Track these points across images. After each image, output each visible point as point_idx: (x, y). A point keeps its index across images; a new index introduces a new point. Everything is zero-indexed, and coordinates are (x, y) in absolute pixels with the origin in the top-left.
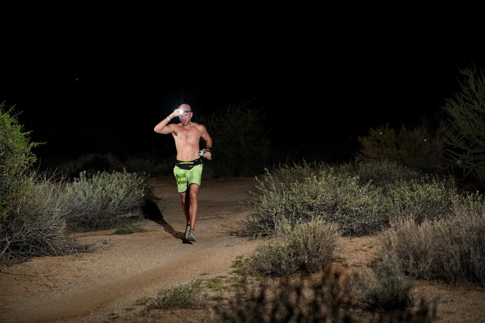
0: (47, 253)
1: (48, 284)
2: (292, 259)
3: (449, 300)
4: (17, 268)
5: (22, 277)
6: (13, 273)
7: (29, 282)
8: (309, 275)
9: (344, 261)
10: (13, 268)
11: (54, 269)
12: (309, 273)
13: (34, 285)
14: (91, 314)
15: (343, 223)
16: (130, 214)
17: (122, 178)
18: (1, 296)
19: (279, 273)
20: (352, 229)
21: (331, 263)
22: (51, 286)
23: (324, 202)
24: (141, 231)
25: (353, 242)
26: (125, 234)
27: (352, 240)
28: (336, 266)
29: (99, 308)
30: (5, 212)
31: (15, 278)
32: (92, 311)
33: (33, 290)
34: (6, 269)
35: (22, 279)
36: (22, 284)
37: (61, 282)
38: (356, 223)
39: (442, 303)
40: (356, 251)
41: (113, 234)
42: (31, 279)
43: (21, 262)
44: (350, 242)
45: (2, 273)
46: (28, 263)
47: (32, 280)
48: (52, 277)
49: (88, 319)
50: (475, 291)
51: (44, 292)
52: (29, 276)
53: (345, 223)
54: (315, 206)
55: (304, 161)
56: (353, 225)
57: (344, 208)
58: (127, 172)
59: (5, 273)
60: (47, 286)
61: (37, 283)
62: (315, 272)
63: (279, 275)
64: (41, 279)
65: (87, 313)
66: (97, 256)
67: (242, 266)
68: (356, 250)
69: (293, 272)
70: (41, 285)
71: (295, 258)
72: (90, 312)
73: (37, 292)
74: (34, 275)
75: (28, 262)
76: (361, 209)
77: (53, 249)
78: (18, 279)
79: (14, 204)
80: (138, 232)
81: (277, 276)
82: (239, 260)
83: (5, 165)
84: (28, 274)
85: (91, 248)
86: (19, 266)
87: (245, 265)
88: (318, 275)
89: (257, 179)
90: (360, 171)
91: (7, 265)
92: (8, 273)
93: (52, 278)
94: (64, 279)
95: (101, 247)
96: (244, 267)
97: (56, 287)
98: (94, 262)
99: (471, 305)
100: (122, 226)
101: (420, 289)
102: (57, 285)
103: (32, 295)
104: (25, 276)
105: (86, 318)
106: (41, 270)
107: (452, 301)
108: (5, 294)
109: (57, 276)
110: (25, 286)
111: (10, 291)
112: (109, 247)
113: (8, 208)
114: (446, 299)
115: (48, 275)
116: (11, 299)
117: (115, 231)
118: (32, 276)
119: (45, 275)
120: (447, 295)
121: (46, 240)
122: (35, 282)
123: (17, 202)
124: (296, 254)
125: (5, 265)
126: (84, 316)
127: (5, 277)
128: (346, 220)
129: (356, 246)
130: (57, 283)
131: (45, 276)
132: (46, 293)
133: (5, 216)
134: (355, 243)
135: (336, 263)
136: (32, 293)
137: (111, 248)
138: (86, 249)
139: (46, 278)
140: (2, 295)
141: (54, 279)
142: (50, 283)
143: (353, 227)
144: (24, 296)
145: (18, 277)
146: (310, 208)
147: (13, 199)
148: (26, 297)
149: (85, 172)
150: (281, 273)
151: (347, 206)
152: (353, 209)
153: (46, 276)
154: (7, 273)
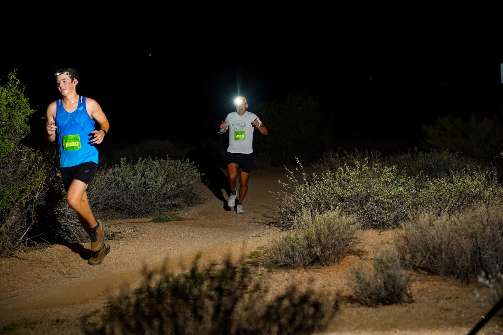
0: (71, 240)
1: (63, 271)
2: (306, 251)
3: (454, 297)
4: (35, 254)
5: (37, 263)
6: (29, 259)
7: (44, 268)
8: (323, 267)
9: (366, 254)
10: (30, 254)
11: (72, 256)
12: (323, 266)
13: (47, 271)
14: (89, 302)
15: (374, 215)
16: (169, 202)
17: (165, 165)
18: (11, 282)
19: (292, 265)
20: (382, 221)
21: (348, 255)
22: (65, 273)
23: (356, 193)
24: (180, 219)
25: (382, 235)
26: (163, 222)
27: (381, 233)
28: (353, 259)
29: (100, 296)
30: (24, 197)
31: (30, 264)
32: (91, 299)
33: (45, 276)
34: (22, 255)
35: (37, 265)
36: (35, 270)
37: (76, 268)
38: (387, 216)
39: (445, 300)
40: (382, 245)
41: (150, 222)
42: (46, 265)
43: (41, 248)
44: (379, 235)
45: (17, 259)
46: (47, 250)
47: (46, 267)
48: (68, 263)
49: (84, 306)
50: (485, 288)
51: (55, 278)
52: (45, 262)
53: (376, 215)
54: (345, 197)
55: (356, 150)
56: (384, 217)
57: (376, 199)
58: (170, 159)
59: (21, 259)
60: (60, 272)
61: (51, 269)
62: (329, 265)
63: (292, 267)
64: (56, 265)
65: (86, 301)
66: (121, 243)
67: (259, 257)
68: (382, 243)
69: (306, 265)
70: (54, 272)
71: (309, 250)
72: (89, 299)
73: (48, 278)
74: (50, 261)
75: (49, 248)
76: (393, 201)
77: (76, 235)
78: (32, 265)
79: (33, 189)
80: (176, 220)
81: (291, 268)
82: (258, 250)
83: (23, 149)
84: (45, 260)
85: (118, 236)
86: (38, 252)
87: (262, 256)
88: (332, 268)
89: (286, 168)
90: (419, 162)
91: (25, 251)
92: (24, 259)
93: (68, 265)
94: (80, 266)
95: (130, 234)
96: (261, 258)
97: (69, 274)
98: (116, 249)
99: (474, 302)
100: (160, 214)
101: (431, 285)
102: (71, 272)
103: (43, 281)
104: (40, 262)
105: (83, 305)
106: (59, 256)
107: (457, 298)
108: (15, 280)
109: (74, 263)
110: (38, 272)
111: (21, 277)
112: (137, 235)
113: (27, 194)
114: (451, 296)
115: (64, 261)
116: (19, 285)
117: (153, 219)
118: (48, 262)
119: (61, 261)
120: (454, 292)
121: (69, 227)
122: (50, 268)
123: (35, 187)
124: (310, 246)
125: (23, 251)
126: (81, 303)
127: (20, 262)
128: (377, 212)
129: (383, 239)
130: (72, 270)
131: (61, 263)
132: (57, 279)
133: (24, 202)
134: (384, 236)
135: (353, 257)
136: (44, 279)
137: (140, 236)
138: (113, 236)
139: (62, 264)
140: (12, 280)
141: (69, 266)
142: (65, 270)
143: (384, 220)
144: (34, 282)
145: (33, 263)
146: (341, 199)
147: (31, 184)
148: (37, 283)
149: (126, 158)
150: (294, 265)
151: (379, 197)
152: (385, 200)
153: (63, 263)
154: (22, 259)
